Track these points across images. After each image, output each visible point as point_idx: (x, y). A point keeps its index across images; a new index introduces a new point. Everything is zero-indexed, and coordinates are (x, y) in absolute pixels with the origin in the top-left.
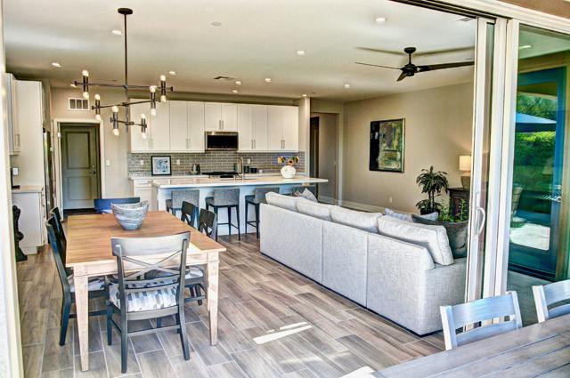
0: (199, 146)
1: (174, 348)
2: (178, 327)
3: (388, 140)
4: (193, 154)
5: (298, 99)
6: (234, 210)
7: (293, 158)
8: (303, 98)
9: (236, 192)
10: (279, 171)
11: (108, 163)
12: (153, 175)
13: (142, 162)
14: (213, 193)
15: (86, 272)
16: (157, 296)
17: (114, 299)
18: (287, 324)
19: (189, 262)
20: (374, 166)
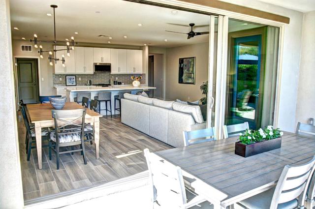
0: (91, 71)
1: (80, 160)
2: (81, 150)
3: (187, 68)
4: (87, 75)
5: (142, 46)
6: (108, 102)
7: (139, 77)
8: (145, 46)
9: (109, 93)
10: (132, 84)
11: (43, 80)
12: (66, 86)
13: (61, 79)
14: (98, 94)
15: (40, 125)
16: (72, 136)
17: (52, 138)
18: (131, 151)
19: (86, 122)
20: (181, 81)
